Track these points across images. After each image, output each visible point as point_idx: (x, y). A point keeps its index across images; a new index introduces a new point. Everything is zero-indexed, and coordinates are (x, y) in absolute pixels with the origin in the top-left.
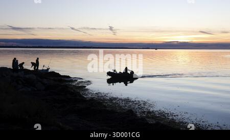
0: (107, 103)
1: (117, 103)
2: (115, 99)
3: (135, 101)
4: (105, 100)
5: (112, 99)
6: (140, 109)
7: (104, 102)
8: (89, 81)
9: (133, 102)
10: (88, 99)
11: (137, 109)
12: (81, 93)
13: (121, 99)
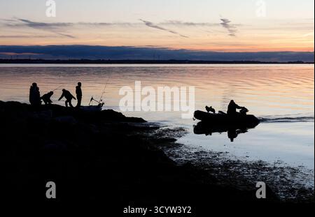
0: (217, 172)
1: (239, 173)
2: (234, 164)
3: (275, 168)
4: (213, 165)
5: (228, 165)
6: (284, 183)
7: (212, 171)
8: (181, 129)
9: (270, 169)
10: (179, 164)
11: (278, 183)
12: (167, 152)
13: (246, 165)
